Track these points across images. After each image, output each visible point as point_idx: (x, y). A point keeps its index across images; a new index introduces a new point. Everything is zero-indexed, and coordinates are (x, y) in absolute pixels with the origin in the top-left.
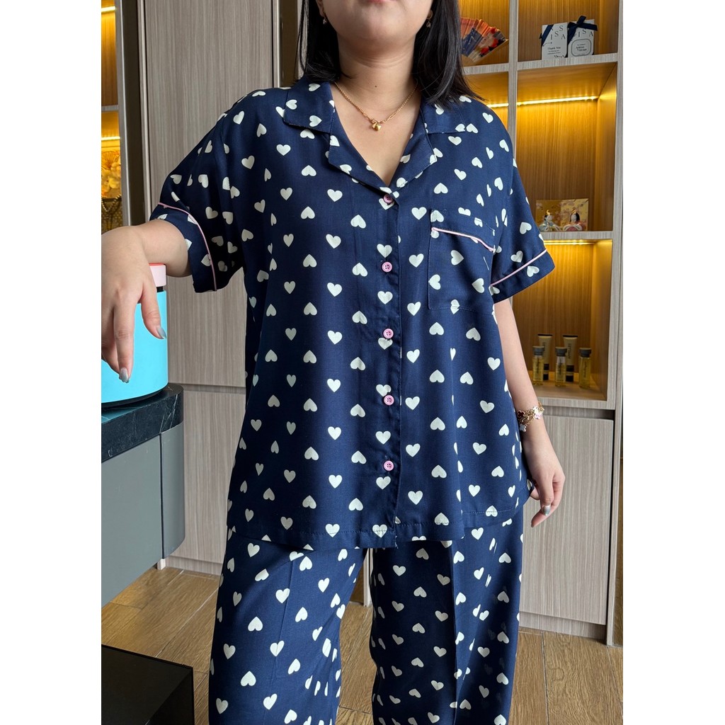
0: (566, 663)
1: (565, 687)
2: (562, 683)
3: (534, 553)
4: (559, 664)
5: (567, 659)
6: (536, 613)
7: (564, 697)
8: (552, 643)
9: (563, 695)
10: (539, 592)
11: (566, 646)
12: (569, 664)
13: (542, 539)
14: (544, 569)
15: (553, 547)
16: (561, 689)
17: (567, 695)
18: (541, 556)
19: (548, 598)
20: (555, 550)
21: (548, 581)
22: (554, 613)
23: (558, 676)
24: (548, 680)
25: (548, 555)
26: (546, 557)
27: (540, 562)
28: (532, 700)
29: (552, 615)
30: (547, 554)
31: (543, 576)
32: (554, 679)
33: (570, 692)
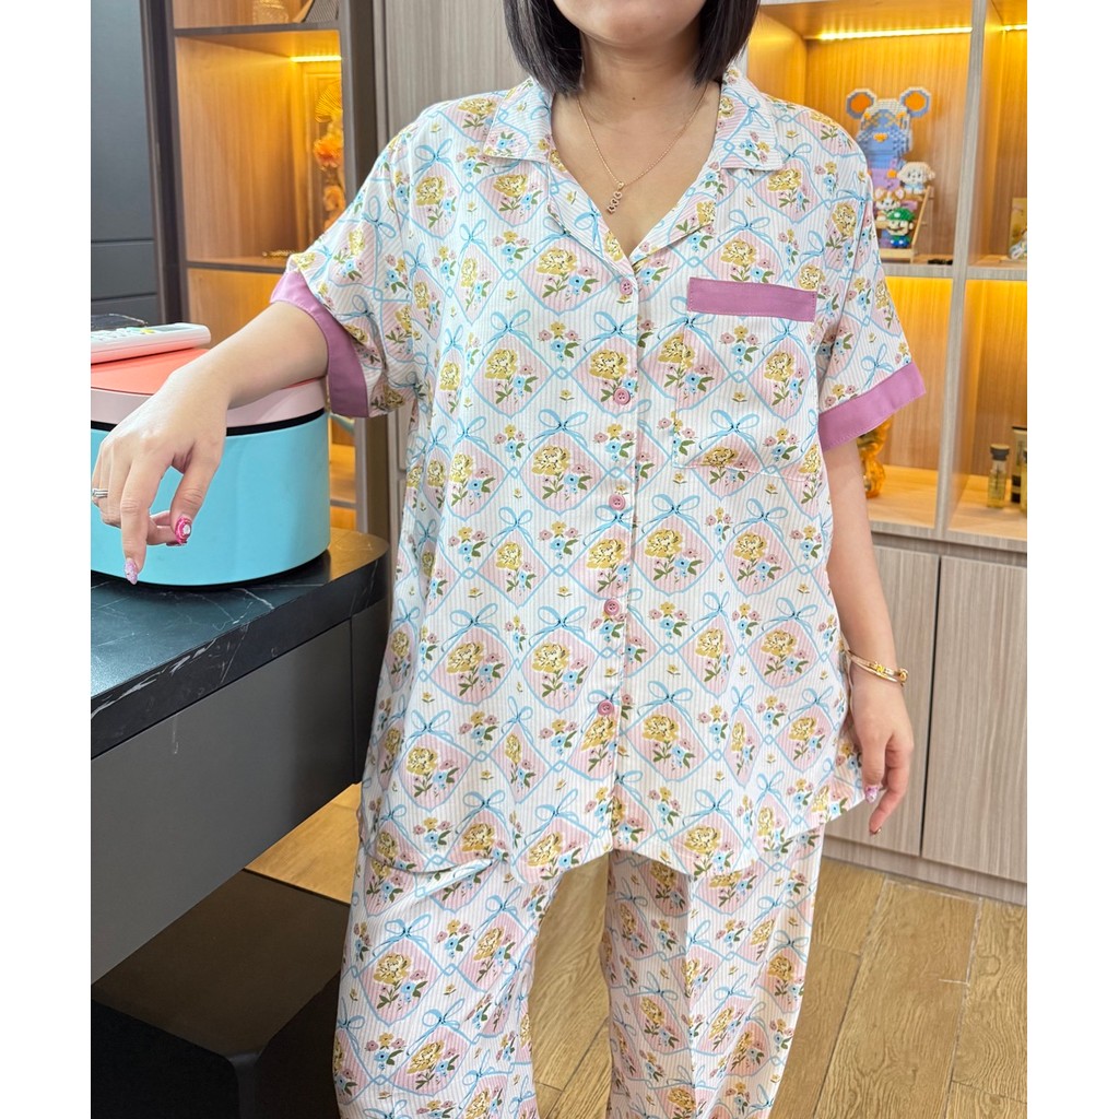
0: (1007, 948)
1: (997, 987)
2: (994, 980)
3: (973, 778)
4: (995, 950)
5: (1010, 943)
6: (973, 868)
7: (993, 1001)
8: (991, 916)
9: (990, 998)
10: (979, 839)
11: (1014, 922)
12: (1011, 952)
13: (986, 758)
14: (988, 803)
15: (1003, 770)
16: (989, 989)
17: (997, 999)
18: (983, 784)
19: (991, 849)
20: (1006, 776)
21: (993, 822)
22: (1000, 872)
23: (989, 969)
24: (973, 973)
25: (996, 783)
26: (992, 786)
27: (982, 792)
28: (941, 1003)
29: (997, 875)
30: (993, 779)
31: (986, 812)
32: (982, 972)
33: (1003, 995)
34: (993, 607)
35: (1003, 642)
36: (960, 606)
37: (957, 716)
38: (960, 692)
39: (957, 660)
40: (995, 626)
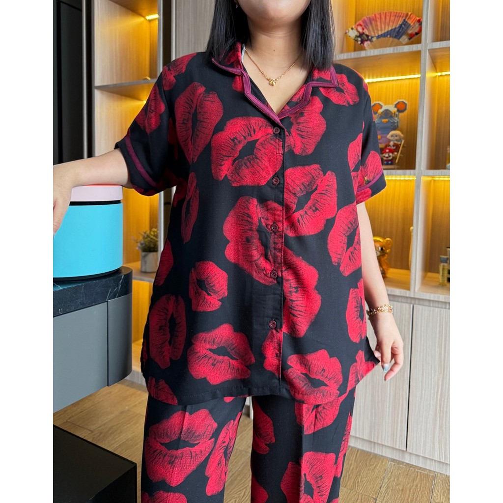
3: (431, 412)
6: (431, 458)
8: (441, 482)
10: (434, 443)
13: (437, 402)
14: (438, 425)
15: (445, 409)
18: (436, 415)
21: (441, 435)
22: (445, 460)
25: (441, 415)
27: (435, 420)
29: (443, 461)
31: (437, 430)
34: (438, 329)
35: (443, 346)
36: (423, 328)
37: (422, 382)
38: (423, 370)
39: (422, 354)
40: (439, 338)
